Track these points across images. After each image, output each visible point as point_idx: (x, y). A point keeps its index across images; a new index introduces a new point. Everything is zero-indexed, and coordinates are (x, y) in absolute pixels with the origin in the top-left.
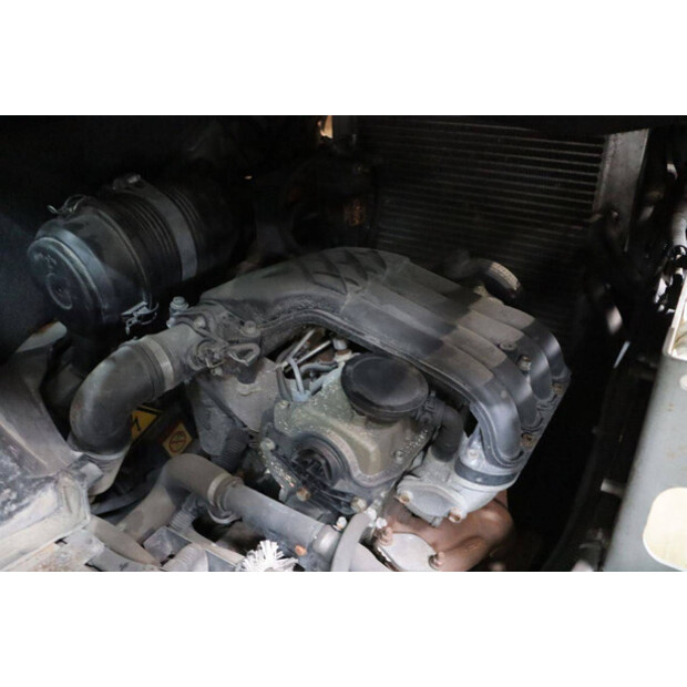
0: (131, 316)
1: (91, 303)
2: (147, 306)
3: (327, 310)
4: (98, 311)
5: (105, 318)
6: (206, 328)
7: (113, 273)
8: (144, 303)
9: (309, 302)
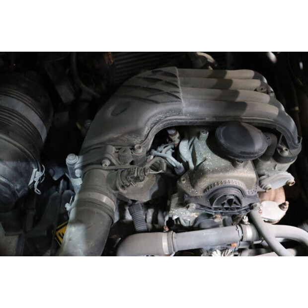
0: (34, 182)
1: (8, 191)
2: (38, 170)
3: (174, 115)
4: (14, 193)
5: (19, 194)
6: (112, 164)
7: (12, 164)
8: (35, 170)
9: (161, 116)
